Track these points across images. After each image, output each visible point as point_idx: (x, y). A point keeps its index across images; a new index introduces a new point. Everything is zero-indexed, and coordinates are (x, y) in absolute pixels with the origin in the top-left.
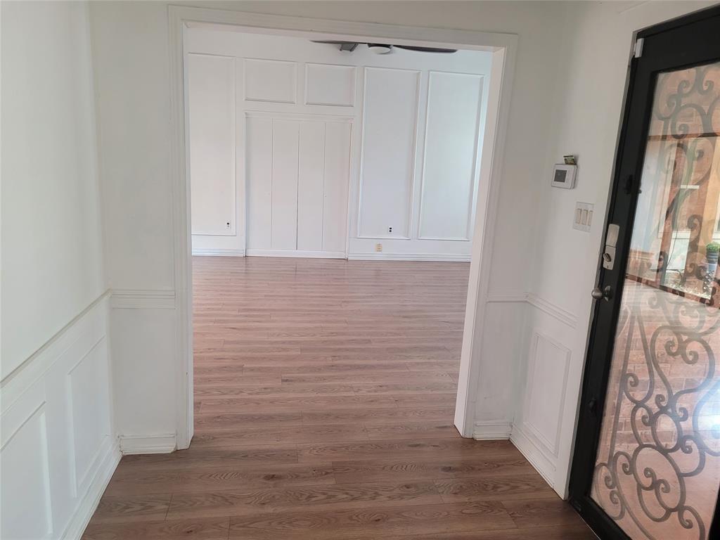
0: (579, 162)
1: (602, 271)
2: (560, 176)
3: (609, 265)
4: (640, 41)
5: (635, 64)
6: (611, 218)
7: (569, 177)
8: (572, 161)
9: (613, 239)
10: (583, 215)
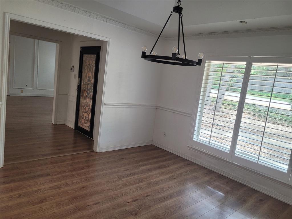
0: (75, 67)
1: (78, 86)
2: (71, 69)
3: (79, 85)
4: (81, 49)
5: (81, 52)
6: (79, 77)
7: (73, 69)
8: (73, 67)
9: (79, 80)
10: (75, 76)
